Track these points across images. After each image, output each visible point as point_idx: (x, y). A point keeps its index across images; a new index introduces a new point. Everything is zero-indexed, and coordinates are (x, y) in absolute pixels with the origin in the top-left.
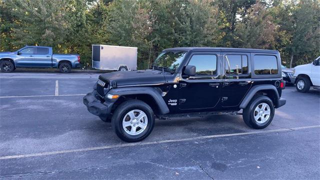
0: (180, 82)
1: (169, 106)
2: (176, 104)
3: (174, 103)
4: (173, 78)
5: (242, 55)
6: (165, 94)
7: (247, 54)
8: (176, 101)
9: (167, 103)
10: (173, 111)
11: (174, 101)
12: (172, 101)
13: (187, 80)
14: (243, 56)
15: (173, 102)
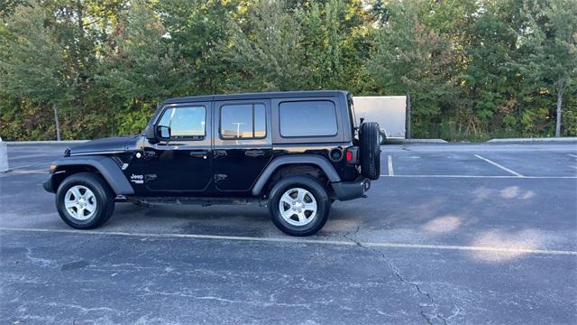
0: (146, 149)
1: (133, 185)
2: (142, 182)
3: (139, 179)
4: (134, 143)
5: (253, 104)
6: (125, 166)
7: (263, 101)
8: (141, 177)
9: (129, 179)
10: (139, 191)
11: (138, 177)
12: (135, 177)
13: (156, 147)
14: (256, 106)
15: (137, 179)
